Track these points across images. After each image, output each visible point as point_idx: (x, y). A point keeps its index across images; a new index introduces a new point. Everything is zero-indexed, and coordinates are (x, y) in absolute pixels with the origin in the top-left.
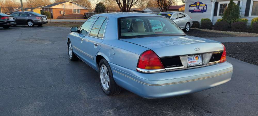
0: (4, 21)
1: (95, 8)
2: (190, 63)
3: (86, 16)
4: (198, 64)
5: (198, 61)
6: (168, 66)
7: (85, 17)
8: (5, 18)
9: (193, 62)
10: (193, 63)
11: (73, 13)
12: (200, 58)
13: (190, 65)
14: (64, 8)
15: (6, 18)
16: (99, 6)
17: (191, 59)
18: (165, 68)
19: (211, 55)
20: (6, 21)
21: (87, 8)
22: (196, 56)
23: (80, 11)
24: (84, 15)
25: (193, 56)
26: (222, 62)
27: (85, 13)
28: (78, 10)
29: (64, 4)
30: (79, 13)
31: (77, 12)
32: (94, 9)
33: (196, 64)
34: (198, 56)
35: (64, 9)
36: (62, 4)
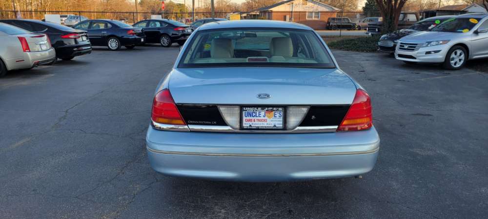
0: (177, 33)
1: (363, 8)
2: (251, 123)
3: (331, 24)
4: (273, 125)
5: (272, 119)
6: (194, 122)
7: (329, 25)
8: (179, 29)
9: (259, 120)
10: (256, 122)
11: (307, 19)
12: (278, 115)
13: (250, 126)
14: (291, 10)
15: (181, 29)
16: (371, 3)
17: (254, 114)
18: (187, 124)
19: (305, 110)
20: (180, 34)
21: (334, 8)
22: (266, 109)
23: (320, 15)
24: (326, 21)
25: (259, 109)
26: (347, 131)
27: (329, 19)
28: (317, 13)
29: (293, 3)
30: (318, 18)
31: (315, 17)
32: (362, 10)
33: (266, 125)
34: (272, 111)
35: (292, 12)
36: (289, 3)
